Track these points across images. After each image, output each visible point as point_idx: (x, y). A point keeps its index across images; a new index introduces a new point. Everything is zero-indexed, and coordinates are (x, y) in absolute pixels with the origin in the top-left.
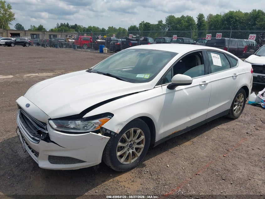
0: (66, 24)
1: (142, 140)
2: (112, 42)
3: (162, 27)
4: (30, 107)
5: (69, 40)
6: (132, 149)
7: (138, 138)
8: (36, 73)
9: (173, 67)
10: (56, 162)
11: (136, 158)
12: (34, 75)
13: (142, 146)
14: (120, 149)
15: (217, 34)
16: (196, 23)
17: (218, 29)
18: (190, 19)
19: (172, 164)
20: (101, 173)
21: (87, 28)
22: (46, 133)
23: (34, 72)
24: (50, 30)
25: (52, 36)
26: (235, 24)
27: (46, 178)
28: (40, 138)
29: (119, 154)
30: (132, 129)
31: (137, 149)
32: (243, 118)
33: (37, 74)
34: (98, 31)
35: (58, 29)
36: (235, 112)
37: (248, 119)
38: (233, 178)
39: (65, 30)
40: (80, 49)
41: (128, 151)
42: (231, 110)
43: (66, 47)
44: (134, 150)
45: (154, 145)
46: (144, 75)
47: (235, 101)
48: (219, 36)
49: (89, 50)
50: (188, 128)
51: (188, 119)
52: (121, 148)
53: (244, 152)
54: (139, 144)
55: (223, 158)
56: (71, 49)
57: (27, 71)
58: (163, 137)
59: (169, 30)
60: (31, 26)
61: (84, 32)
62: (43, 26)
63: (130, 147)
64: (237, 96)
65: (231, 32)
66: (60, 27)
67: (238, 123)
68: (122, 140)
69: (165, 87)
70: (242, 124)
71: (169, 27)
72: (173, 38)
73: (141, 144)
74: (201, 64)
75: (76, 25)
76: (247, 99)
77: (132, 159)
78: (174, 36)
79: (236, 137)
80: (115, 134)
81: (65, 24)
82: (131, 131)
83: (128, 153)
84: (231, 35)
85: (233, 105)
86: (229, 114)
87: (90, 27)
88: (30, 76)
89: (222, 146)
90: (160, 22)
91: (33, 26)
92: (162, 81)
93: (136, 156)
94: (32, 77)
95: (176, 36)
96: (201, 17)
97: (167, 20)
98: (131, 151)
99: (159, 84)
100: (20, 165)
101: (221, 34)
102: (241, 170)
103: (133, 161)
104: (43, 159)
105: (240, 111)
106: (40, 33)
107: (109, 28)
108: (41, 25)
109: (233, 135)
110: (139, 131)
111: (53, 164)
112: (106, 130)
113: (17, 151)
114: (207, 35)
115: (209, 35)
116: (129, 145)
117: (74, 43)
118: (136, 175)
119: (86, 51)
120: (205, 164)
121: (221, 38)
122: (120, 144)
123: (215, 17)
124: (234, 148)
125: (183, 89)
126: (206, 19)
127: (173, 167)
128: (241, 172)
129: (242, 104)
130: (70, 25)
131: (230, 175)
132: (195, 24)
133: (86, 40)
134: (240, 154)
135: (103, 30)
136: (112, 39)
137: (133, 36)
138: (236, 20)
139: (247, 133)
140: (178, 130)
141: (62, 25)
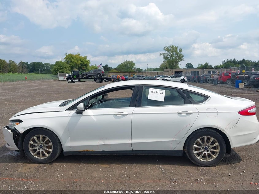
0: (233, 60)
2: (252, 77)
6: (42, 150)
24: (214, 67)
35: (223, 65)
36: (199, 157)
40: (220, 85)
45: (63, 154)
50: (103, 152)
51: (102, 143)
54: (49, 148)
58: (72, 150)
62: (208, 64)
64: (198, 138)
66: (226, 63)
69: (74, 112)
75: (244, 60)
81: (231, 60)
85: (190, 147)
99: (70, 109)
106: (201, 70)
108: (206, 63)
122: (31, 142)
125: (92, 115)
130: (236, 61)
141: (228, 61)
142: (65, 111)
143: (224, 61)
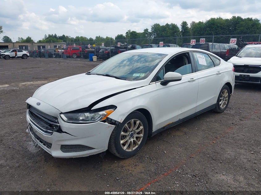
0: (54, 35)
1: (141, 130)
2: (101, 51)
3: (148, 35)
4: (41, 105)
5: (58, 50)
6: (133, 138)
7: (138, 128)
8: (31, 81)
9: (165, 66)
10: (68, 151)
11: (137, 146)
12: (29, 83)
13: (142, 135)
14: (122, 137)
15: (201, 39)
16: (181, 30)
17: (201, 35)
18: (174, 27)
19: (169, 151)
20: (107, 160)
21: (75, 38)
22: (58, 126)
23: (28, 81)
24: (38, 42)
25: (41, 47)
26: (216, 30)
27: (58, 167)
28: (53, 130)
29: (122, 142)
30: (133, 120)
31: (137, 138)
32: (229, 112)
33: (32, 83)
34: (86, 41)
35: (46, 40)
36: (221, 106)
37: (232, 112)
38: (222, 158)
39: (53, 41)
40: (70, 59)
41: (130, 139)
42: (218, 104)
43: (56, 57)
44: (135, 139)
45: (151, 135)
46: (139, 74)
47: (220, 96)
48: (203, 41)
49: (79, 59)
50: (180, 120)
52: (124, 137)
53: (230, 138)
54: (138, 133)
55: (213, 144)
56: (61, 59)
57: (21, 80)
58: (159, 128)
59: (155, 37)
60: (19, 38)
61: (71, 42)
62: (31, 38)
63: (131, 136)
64: (222, 92)
65: (213, 37)
66: (48, 38)
67: (224, 116)
68: (124, 130)
69: (158, 84)
70: (228, 116)
71: (155, 35)
72: (160, 44)
73: (140, 134)
74: (189, 64)
75: (64, 36)
76: (231, 95)
77: (134, 147)
78: (160, 42)
79: (223, 127)
80: (119, 124)
81: (52, 35)
82: (131, 122)
83: (129, 141)
84: (213, 40)
85: (219, 100)
86: (216, 108)
87: (77, 38)
88: (26, 84)
89: (212, 134)
90: (146, 30)
91: (20, 38)
92: (156, 78)
93: (137, 144)
94: (27, 85)
95: (163, 42)
96: (184, 24)
97: (152, 28)
98: (132, 140)
99: (153, 81)
100: (32, 159)
101: (204, 39)
102: (229, 153)
103: (134, 149)
104: (56, 149)
105: (225, 105)
106: (28, 44)
107: (97, 37)
109: (220, 126)
110: (138, 122)
111: (65, 152)
112: (111, 119)
113: (27, 147)
114: (192, 40)
115: (194, 40)
116: (130, 134)
117: (63, 53)
118: (138, 161)
119: (76, 60)
120: (197, 149)
121: (204, 43)
122: (122, 133)
123: (197, 24)
124: (221, 135)
126: (189, 26)
127: (169, 153)
128: (229, 154)
129: (227, 99)
130: (57, 36)
131: (219, 156)
132: (179, 31)
133: (75, 50)
134: (227, 140)
135: (91, 40)
136: (101, 48)
137: (122, 44)
138: (218, 27)
139: (232, 123)
140: (171, 122)
141: (50, 36)
142: (149, 84)
143: (46, 36)
